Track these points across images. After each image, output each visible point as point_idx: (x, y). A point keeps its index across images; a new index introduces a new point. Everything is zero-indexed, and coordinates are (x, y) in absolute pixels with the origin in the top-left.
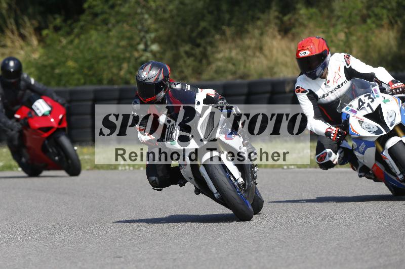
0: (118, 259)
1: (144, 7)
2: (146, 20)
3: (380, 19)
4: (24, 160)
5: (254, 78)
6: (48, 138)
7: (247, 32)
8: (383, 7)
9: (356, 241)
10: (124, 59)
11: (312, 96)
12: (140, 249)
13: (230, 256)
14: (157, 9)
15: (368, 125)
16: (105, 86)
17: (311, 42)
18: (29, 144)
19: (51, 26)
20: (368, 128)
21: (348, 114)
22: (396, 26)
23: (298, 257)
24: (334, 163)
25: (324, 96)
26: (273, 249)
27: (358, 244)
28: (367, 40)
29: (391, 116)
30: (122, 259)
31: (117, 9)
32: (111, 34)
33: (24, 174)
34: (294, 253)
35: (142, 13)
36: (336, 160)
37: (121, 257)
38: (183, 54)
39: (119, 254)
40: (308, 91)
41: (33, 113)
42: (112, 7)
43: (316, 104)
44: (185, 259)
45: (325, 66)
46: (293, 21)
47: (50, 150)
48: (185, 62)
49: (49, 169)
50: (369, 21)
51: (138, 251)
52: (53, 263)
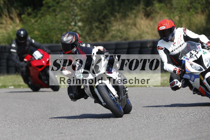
0: (61, 134)
1: (74, 3)
2: (75, 10)
3: (197, 9)
4: (30, 83)
5: (131, 40)
6: (42, 71)
7: (128, 16)
8: (199, 3)
9: (184, 125)
10: (64, 30)
11: (166, 51)
12: (72, 129)
13: (119, 132)
14: (81, 4)
15: (195, 66)
16: (54, 44)
17: (166, 22)
18: (32, 74)
19: (26, 13)
20: (195, 68)
21: (185, 61)
22: (205, 13)
23: (154, 133)
24: (179, 87)
25: (172, 51)
26: (141, 129)
27: (186, 126)
28: (190, 20)
29: (207, 61)
30: (63, 134)
31: (60, 4)
32: (57, 17)
33: (30, 90)
34: (152, 131)
35: (73, 6)
36: (180, 85)
37: (63, 133)
38: (94, 27)
39: (61, 132)
40: (164, 49)
41: (33, 58)
42: (58, 3)
43: (169, 55)
44: (95, 134)
45: (173, 35)
46: (151, 10)
47: (43, 78)
48: (96, 31)
49: (43, 88)
50: (191, 10)
51: (71, 130)
52: (27, 136)
